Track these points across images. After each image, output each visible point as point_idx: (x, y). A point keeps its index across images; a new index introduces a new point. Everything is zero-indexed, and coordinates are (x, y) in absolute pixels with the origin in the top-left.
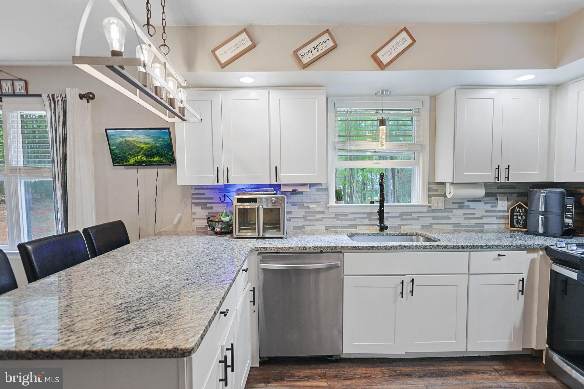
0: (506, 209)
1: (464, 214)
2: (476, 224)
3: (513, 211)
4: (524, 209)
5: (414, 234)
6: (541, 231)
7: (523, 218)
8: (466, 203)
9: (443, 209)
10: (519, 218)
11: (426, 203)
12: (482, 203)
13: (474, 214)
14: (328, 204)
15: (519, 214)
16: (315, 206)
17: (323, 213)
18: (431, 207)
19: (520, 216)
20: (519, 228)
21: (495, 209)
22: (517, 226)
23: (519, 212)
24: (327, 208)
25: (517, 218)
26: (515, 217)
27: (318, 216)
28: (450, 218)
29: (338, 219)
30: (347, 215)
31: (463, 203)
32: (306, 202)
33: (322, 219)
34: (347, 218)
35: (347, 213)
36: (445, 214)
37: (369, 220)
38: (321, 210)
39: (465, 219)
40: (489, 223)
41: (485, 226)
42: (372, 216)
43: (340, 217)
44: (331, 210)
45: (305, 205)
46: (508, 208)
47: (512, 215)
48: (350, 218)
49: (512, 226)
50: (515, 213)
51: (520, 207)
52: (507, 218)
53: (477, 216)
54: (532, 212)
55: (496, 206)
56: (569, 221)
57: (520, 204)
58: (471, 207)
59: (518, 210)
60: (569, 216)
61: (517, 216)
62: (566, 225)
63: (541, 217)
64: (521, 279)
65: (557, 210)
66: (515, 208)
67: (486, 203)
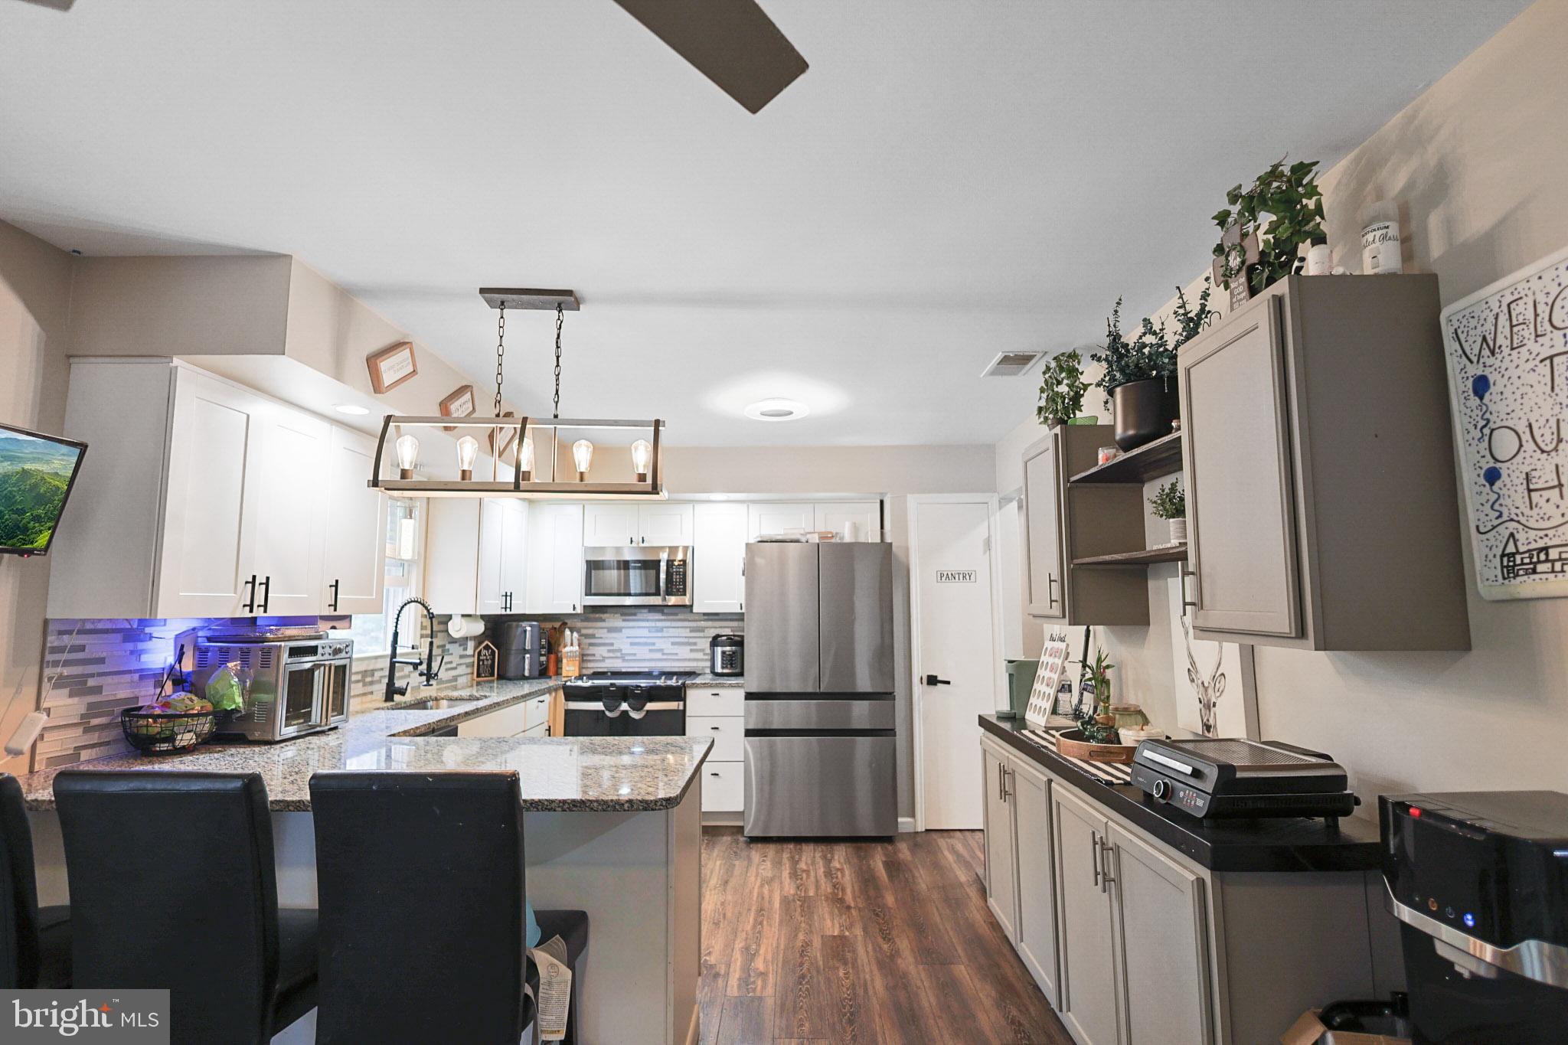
0: (473, 653)
2: (453, 676)
3: (479, 654)
4: (490, 651)
6: (527, 673)
7: (490, 662)
8: (448, 646)
10: (485, 663)
12: (457, 645)
15: (484, 658)
19: (487, 660)
20: (485, 677)
21: (466, 653)
22: (483, 675)
23: (485, 655)
25: (483, 664)
26: (481, 663)
31: (444, 646)
39: (447, 670)
40: (462, 673)
41: (459, 678)
46: (474, 651)
47: (479, 660)
49: (479, 675)
50: (481, 658)
51: (487, 647)
52: (473, 666)
53: (454, 665)
54: (513, 652)
55: (465, 649)
56: (543, 659)
57: (487, 645)
58: (450, 652)
59: (484, 652)
60: (543, 653)
61: (483, 660)
62: (541, 664)
63: (528, 656)
64: (547, 728)
65: (536, 647)
66: (481, 651)
67: (460, 645)
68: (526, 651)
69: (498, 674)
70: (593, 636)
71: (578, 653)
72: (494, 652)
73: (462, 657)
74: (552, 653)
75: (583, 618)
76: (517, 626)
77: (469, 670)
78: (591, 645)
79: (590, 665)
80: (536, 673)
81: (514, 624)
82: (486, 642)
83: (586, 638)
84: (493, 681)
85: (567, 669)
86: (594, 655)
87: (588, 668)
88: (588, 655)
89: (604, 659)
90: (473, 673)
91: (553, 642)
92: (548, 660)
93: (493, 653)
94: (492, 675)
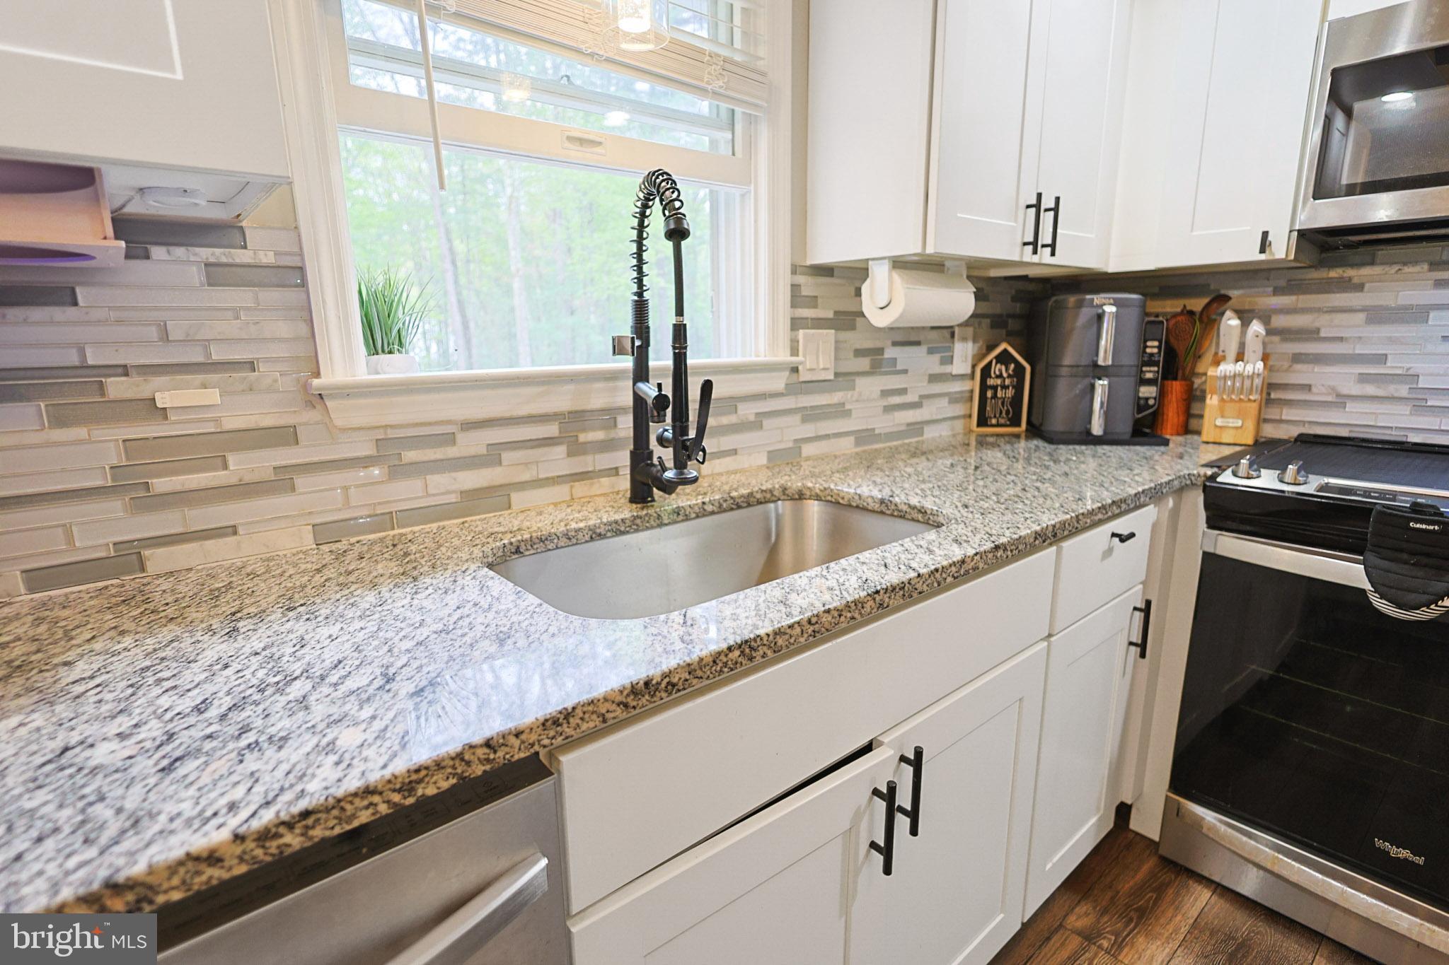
0: (969, 371)
1: (885, 393)
2: (908, 425)
3: (986, 372)
4: (1012, 366)
5: (776, 493)
6: (1098, 429)
7: (1010, 393)
8: (890, 353)
9: (832, 377)
10: (999, 394)
11: (784, 356)
12: (922, 350)
13: (903, 391)
14: (317, 374)
15: (999, 382)
16: (212, 396)
17: (287, 436)
18: (795, 370)
19: (1004, 387)
20: (998, 425)
21: (947, 369)
22: (994, 421)
23: (1000, 376)
24: (310, 404)
25: (995, 396)
26: (989, 394)
27: (242, 465)
28: (847, 414)
29: (398, 471)
30: (450, 439)
31: (880, 351)
32: (125, 370)
33: (283, 480)
34: (451, 452)
35: (449, 422)
36: (836, 397)
37: (570, 454)
38: (268, 422)
39: (889, 409)
40: (935, 417)
41: (926, 429)
42: (584, 430)
43: (410, 456)
44: (341, 413)
45: (117, 387)
46: (974, 367)
47: (984, 387)
48: (472, 451)
49: (982, 421)
50: (991, 382)
51: (1004, 358)
52: (971, 399)
53: (911, 397)
54: (1064, 371)
55: (950, 360)
56: (1148, 392)
57: (1005, 351)
58: (899, 367)
59: (997, 368)
60: (1149, 376)
61: (995, 388)
62: (1141, 405)
63: (1101, 385)
64: (1141, 605)
65: (1130, 359)
66: (991, 362)
67: (931, 351)
68: (1097, 371)
69: (1029, 422)
70: (1311, 334)
71: (1257, 382)
72: (1024, 369)
73: (934, 378)
74: (1175, 379)
75: (1282, 283)
76: (1080, 304)
77: (960, 409)
78: (1297, 358)
79: (1288, 414)
80: (1125, 428)
81: (1072, 299)
82: (1003, 346)
83: (1284, 340)
84: (1017, 436)
85: (1219, 422)
86: (1308, 388)
87: (1281, 421)
88: (1285, 387)
89: (1341, 400)
90: (970, 416)
91: (1180, 348)
92: (1162, 394)
93: (1019, 371)
94: (1015, 422)
